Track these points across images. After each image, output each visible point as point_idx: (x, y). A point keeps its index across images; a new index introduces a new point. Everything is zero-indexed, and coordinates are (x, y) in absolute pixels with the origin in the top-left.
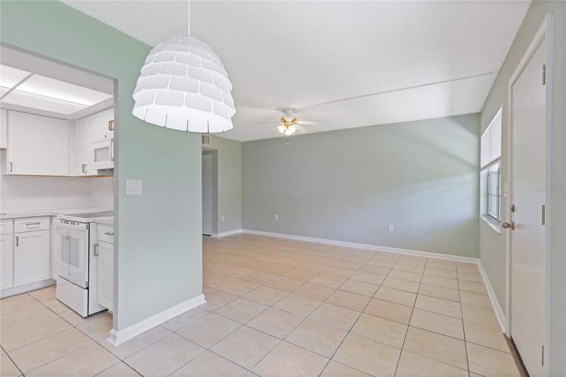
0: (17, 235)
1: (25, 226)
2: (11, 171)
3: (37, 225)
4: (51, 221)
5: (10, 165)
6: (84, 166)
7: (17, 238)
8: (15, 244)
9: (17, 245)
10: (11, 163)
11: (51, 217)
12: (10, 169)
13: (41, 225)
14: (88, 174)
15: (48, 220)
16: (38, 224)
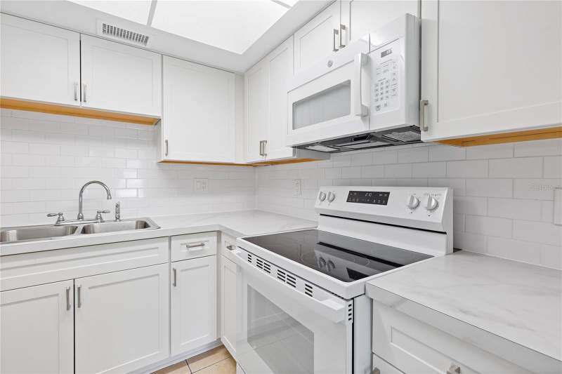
0: (174, 265)
1: (185, 250)
2: (166, 155)
3: (200, 248)
4: (219, 241)
5: (165, 144)
6: (263, 143)
7: (175, 271)
8: (173, 282)
9: (175, 285)
10: (167, 142)
11: (219, 233)
12: (165, 152)
13: (206, 247)
14: (268, 158)
15: (214, 238)
16: (203, 245)
